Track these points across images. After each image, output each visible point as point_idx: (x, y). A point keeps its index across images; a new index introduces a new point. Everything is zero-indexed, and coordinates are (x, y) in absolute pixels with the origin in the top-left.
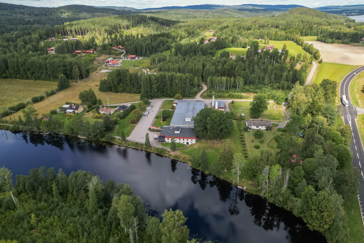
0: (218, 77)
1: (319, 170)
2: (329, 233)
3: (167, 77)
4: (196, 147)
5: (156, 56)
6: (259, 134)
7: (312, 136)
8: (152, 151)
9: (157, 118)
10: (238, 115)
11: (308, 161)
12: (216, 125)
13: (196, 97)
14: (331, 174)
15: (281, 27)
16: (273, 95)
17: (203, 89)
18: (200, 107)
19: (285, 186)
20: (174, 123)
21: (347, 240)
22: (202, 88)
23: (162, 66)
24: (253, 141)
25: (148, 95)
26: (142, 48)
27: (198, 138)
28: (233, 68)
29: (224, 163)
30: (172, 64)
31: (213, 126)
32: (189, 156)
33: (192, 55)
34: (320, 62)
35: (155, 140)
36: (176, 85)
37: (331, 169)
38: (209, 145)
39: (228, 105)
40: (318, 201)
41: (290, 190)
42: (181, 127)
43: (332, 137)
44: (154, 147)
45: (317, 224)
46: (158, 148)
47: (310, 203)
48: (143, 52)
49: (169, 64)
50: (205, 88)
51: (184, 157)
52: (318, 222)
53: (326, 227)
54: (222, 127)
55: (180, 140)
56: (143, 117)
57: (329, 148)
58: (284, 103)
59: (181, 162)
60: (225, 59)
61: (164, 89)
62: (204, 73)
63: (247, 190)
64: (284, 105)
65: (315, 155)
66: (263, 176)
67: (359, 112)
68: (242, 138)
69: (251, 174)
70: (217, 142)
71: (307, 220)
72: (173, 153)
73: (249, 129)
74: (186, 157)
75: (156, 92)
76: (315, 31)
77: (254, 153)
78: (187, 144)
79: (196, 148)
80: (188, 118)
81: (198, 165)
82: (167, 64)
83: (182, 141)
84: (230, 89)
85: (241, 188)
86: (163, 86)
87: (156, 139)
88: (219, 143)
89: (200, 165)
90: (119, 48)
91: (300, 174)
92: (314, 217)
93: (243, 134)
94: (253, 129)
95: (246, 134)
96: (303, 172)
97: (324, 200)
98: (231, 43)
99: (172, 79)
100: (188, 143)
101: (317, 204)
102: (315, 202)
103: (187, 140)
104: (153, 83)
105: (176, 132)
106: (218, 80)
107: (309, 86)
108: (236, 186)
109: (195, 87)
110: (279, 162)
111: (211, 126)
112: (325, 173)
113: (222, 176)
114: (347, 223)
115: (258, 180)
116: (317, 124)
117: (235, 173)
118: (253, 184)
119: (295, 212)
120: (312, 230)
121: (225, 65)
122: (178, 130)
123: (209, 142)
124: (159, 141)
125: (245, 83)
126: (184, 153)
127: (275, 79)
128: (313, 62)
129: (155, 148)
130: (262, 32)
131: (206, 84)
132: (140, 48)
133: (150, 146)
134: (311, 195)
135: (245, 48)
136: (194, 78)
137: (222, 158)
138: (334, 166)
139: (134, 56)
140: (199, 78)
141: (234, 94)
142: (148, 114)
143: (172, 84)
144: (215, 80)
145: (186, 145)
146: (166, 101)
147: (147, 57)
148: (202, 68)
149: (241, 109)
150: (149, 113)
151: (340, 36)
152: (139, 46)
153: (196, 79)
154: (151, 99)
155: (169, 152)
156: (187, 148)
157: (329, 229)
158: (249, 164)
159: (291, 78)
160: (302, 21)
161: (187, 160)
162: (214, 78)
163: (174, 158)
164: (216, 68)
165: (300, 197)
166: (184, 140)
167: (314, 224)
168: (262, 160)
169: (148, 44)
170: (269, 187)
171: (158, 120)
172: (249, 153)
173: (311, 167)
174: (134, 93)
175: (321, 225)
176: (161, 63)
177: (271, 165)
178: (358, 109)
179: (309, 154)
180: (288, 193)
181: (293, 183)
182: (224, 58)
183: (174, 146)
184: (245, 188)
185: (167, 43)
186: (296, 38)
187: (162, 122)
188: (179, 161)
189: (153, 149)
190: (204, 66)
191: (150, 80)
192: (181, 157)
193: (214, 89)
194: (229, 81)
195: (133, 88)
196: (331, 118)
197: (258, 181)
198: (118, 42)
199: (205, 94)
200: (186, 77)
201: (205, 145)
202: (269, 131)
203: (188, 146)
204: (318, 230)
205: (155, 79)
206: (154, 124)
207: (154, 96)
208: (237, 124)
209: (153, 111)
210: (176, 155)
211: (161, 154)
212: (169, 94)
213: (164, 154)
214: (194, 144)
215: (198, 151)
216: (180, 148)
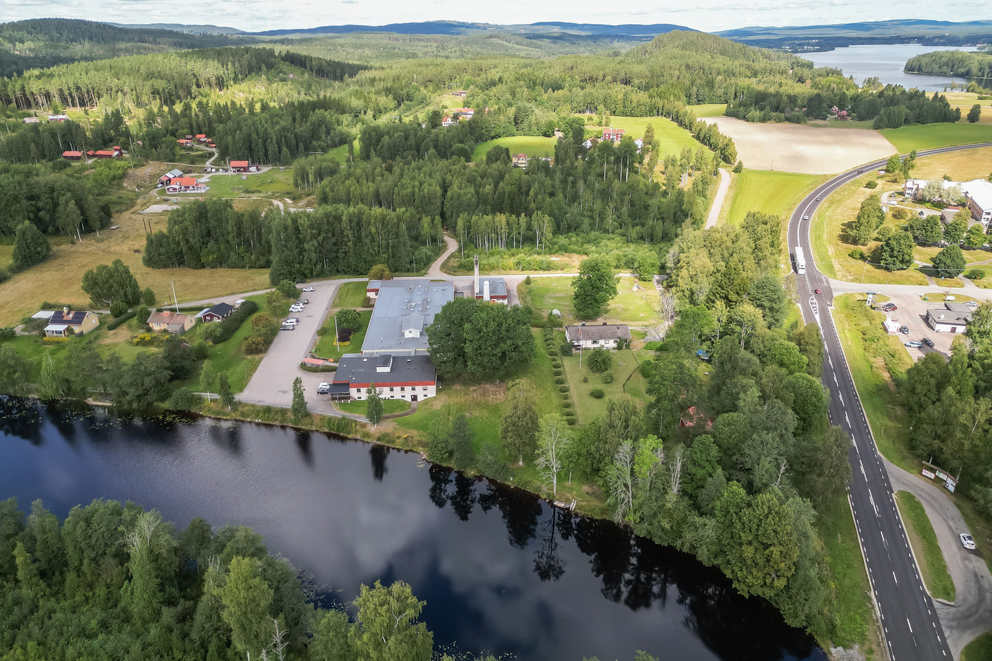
0: (485, 216)
1: (754, 440)
2: (789, 598)
3: (344, 218)
4: (438, 406)
5: (311, 163)
6: (600, 360)
7: (731, 357)
8: (314, 428)
9: (322, 335)
10: (545, 314)
11: (727, 421)
12: (488, 343)
13: (430, 271)
14: (783, 448)
15: (636, 81)
16: (630, 256)
17: (447, 249)
18: (441, 299)
19: (675, 489)
20: (373, 344)
21: (831, 612)
22: (444, 248)
23: (328, 190)
24: (585, 381)
25: (293, 270)
26: (267, 140)
27: (442, 381)
28: (522, 190)
29: (515, 444)
30: (355, 182)
31: (480, 346)
32: (420, 432)
33: (410, 157)
34: (738, 170)
35: (322, 396)
36: (373, 240)
37: (781, 436)
38: (473, 398)
39: (516, 290)
40: (756, 521)
41: (686, 498)
42: (393, 355)
43: (777, 357)
44: (318, 415)
45: (758, 578)
46: (330, 418)
47: (736, 528)
48: (270, 152)
49: (347, 182)
50: (452, 245)
51: (406, 436)
52: (760, 575)
53: (780, 583)
54: (503, 346)
55: (392, 390)
56: (282, 334)
57: (773, 383)
58: (657, 277)
59: (399, 450)
60: (501, 167)
61: (337, 252)
62: (448, 205)
63: (580, 509)
64: (658, 282)
65: (741, 403)
66: (618, 471)
67: (837, 290)
68: (558, 374)
69: (587, 466)
70: (494, 389)
71: (733, 572)
72: (373, 429)
73: (574, 350)
74: (412, 437)
75: (314, 261)
76: (720, 92)
77: (591, 412)
78: (413, 400)
79: (439, 408)
80: (411, 330)
81: (447, 454)
82: (343, 183)
83: (397, 393)
84: (518, 247)
85: (562, 505)
86: (335, 244)
87: (323, 393)
88: (499, 391)
89: (451, 453)
90: (200, 142)
91: (709, 455)
92: (749, 562)
93: (559, 362)
94: (586, 349)
95: (567, 363)
96: (714, 451)
97: (770, 516)
98: (513, 123)
99: (359, 224)
100: (415, 398)
101: (755, 526)
102: (747, 522)
103: (413, 389)
104: (305, 237)
105: (379, 370)
106: (487, 224)
107: (714, 231)
108: (551, 502)
109: (424, 243)
110: (655, 429)
111: (475, 346)
112: (769, 446)
113: (511, 479)
114: (828, 568)
115: (605, 481)
116: (740, 324)
117: (547, 468)
118: (593, 493)
119: (703, 555)
120: (747, 596)
121: (501, 184)
122: (385, 364)
123: (474, 391)
124: (333, 399)
125: (557, 230)
126: (407, 425)
127: (630, 216)
128: (722, 171)
129: (323, 418)
130: (591, 94)
131: (455, 235)
132: (260, 140)
133: (307, 415)
134: (737, 506)
135: (549, 136)
136: (420, 219)
137: (509, 429)
138: (786, 429)
139: (245, 163)
140: (433, 220)
141: (529, 258)
142: (295, 324)
143: (359, 239)
144: (477, 223)
145: (410, 404)
146: (346, 284)
147: (284, 165)
148: (439, 191)
149: (551, 298)
150: (297, 321)
151: (780, 102)
152: (257, 134)
153: (426, 221)
154: (302, 282)
155: (364, 426)
156: (414, 410)
157: (787, 588)
158: (580, 440)
159: (671, 211)
160: (688, 67)
161: (415, 443)
162: (474, 218)
163: (378, 443)
164: (477, 192)
165: (711, 514)
166: (403, 389)
167: (750, 580)
168: (612, 426)
169: (284, 129)
170: (634, 497)
171: (327, 338)
172: (579, 411)
173: (733, 436)
174: (250, 267)
175: (768, 581)
176: (326, 181)
177: (636, 439)
178: (833, 283)
179: (728, 402)
180: (681, 507)
181: (692, 480)
182: (497, 165)
183: (377, 408)
184: (573, 506)
185: (338, 125)
186: (676, 110)
187: (337, 343)
188: (393, 449)
189: (317, 421)
190: (445, 187)
191: (297, 229)
192: (398, 438)
193: (476, 247)
194: (515, 226)
195: (248, 255)
196: (771, 309)
197: (606, 484)
198: (194, 123)
199: (454, 263)
200: (398, 217)
201: (463, 400)
202: (624, 351)
203: (416, 406)
204: (761, 594)
205: (311, 227)
206: (317, 351)
207: (312, 273)
208: (544, 339)
209: (311, 316)
210: (383, 432)
211: (342, 434)
212: (353, 267)
213: (349, 433)
214: (433, 399)
215: (444, 416)
216: (394, 414)
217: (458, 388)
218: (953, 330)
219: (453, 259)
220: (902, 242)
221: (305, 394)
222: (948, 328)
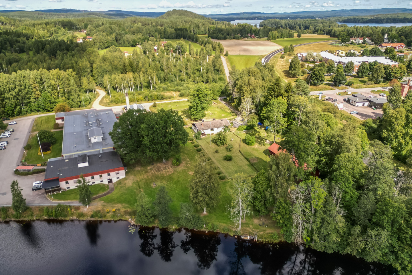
0: (120, 74)
3: (31, 77)
4: (129, 183)
6: (222, 139)
8: (35, 218)
9: (28, 149)
12: (160, 135)
13: (93, 105)
18: (108, 118)
20: (70, 149)
22: (98, 94)
24: (217, 152)
27: (127, 166)
31: (153, 138)
32: (124, 204)
34: (227, 55)
35: (37, 192)
38: (153, 174)
42: (88, 154)
44: (36, 207)
46: (48, 208)
50: (102, 93)
51: (114, 210)
55: (93, 178)
58: (220, 98)
59: (109, 221)
61: (30, 98)
62: (95, 71)
63: (261, 238)
64: (221, 100)
68: (200, 150)
69: (261, 206)
70: (163, 166)
72: (86, 209)
73: (202, 136)
74: (119, 210)
75: (14, 104)
76: (203, 29)
77: (231, 170)
78: (109, 182)
79: (131, 185)
80: (95, 137)
81: (153, 218)
83: (97, 180)
84: (140, 90)
85: (248, 238)
87: (36, 189)
88: (168, 167)
89: (156, 216)
93: (196, 143)
94: (207, 135)
95: (201, 143)
98: (115, 41)
99: (42, 80)
100: (110, 181)
103: (109, 175)
104: (5, 90)
105: (80, 165)
106: (121, 78)
108: (238, 237)
109: (85, 92)
111: (151, 139)
113: (205, 226)
116: (298, 107)
118: (263, 223)
122: (84, 161)
123: (151, 169)
124: (47, 192)
126: (111, 201)
128: (221, 56)
129: (41, 209)
131: (104, 88)
133: (27, 208)
135: (134, 46)
137: (199, 190)
140: (88, 79)
142: (6, 145)
143: (44, 89)
144: (115, 79)
145: (108, 186)
146: (39, 118)
150: (7, 143)
151: (229, 32)
154: (7, 119)
155: (77, 208)
156: (112, 189)
161: (122, 214)
162: (113, 76)
163: (92, 219)
164: (111, 65)
166: (101, 176)
171: (32, 151)
172: (223, 170)
183: (88, 193)
184: (256, 237)
185: (17, 43)
187: (41, 153)
188: (105, 221)
189: (36, 212)
190: (91, 64)
192: (108, 212)
193: (117, 92)
194: (138, 79)
199: (107, 101)
201: (145, 176)
202: (228, 133)
203: (112, 186)
205: (9, 83)
206: (26, 160)
207: (13, 112)
209: (17, 139)
210: (95, 210)
211: (60, 218)
212: (42, 107)
213: (66, 216)
214: (125, 179)
215: (137, 189)
216: (99, 195)
217: (139, 169)
218: (363, 105)
219: (105, 99)
220: (320, 72)
221: (22, 193)
222: (361, 104)
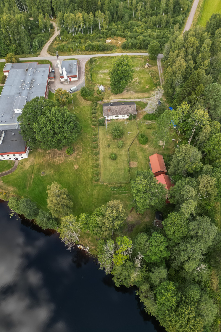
0: (72, 14)
4: (28, 164)
10: (96, 89)
13: (41, 52)
17: (54, 34)
18: (41, 79)
24: (109, 145)
32: (15, 188)
39: (84, 68)
42: (6, 129)
50: (57, 31)
55: (2, 156)
63: (91, 252)
68: (95, 140)
70: (59, 152)
73: (106, 121)
74: (9, 193)
77: (108, 171)
78: (15, 160)
80: (17, 109)
83: (6, 157)
84: (90, 32)
85: (82, 248)
88: (62, 154)
93: (97, 131)
94: (112, 120)
95: (101, 132)
103: (14, 155)
106: (72, 19)
109: (40, 31)
123: (49, 154)
125: (112, 20)
126: (8, 182)
127: (151, 7)
144: (67, 18)
145: (14, 164)
149: (102, 74)
156: (16, 167)
159: (172, 7)
162: (66, 15)
166: (8, 155)
172: (102, 170)
184: (87, 250)
192: (2, 194)
194: (87, 20)
199: (55, 45)
201: (41, 161)
202: (133, 121)
203: (17, 164)
214: (26, 160)
215: (29, 174)
216: (4, 172)
217: (41, 151)
219: (55, 42)
